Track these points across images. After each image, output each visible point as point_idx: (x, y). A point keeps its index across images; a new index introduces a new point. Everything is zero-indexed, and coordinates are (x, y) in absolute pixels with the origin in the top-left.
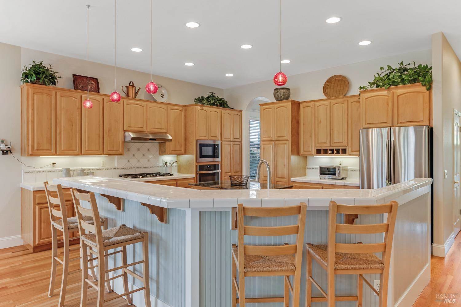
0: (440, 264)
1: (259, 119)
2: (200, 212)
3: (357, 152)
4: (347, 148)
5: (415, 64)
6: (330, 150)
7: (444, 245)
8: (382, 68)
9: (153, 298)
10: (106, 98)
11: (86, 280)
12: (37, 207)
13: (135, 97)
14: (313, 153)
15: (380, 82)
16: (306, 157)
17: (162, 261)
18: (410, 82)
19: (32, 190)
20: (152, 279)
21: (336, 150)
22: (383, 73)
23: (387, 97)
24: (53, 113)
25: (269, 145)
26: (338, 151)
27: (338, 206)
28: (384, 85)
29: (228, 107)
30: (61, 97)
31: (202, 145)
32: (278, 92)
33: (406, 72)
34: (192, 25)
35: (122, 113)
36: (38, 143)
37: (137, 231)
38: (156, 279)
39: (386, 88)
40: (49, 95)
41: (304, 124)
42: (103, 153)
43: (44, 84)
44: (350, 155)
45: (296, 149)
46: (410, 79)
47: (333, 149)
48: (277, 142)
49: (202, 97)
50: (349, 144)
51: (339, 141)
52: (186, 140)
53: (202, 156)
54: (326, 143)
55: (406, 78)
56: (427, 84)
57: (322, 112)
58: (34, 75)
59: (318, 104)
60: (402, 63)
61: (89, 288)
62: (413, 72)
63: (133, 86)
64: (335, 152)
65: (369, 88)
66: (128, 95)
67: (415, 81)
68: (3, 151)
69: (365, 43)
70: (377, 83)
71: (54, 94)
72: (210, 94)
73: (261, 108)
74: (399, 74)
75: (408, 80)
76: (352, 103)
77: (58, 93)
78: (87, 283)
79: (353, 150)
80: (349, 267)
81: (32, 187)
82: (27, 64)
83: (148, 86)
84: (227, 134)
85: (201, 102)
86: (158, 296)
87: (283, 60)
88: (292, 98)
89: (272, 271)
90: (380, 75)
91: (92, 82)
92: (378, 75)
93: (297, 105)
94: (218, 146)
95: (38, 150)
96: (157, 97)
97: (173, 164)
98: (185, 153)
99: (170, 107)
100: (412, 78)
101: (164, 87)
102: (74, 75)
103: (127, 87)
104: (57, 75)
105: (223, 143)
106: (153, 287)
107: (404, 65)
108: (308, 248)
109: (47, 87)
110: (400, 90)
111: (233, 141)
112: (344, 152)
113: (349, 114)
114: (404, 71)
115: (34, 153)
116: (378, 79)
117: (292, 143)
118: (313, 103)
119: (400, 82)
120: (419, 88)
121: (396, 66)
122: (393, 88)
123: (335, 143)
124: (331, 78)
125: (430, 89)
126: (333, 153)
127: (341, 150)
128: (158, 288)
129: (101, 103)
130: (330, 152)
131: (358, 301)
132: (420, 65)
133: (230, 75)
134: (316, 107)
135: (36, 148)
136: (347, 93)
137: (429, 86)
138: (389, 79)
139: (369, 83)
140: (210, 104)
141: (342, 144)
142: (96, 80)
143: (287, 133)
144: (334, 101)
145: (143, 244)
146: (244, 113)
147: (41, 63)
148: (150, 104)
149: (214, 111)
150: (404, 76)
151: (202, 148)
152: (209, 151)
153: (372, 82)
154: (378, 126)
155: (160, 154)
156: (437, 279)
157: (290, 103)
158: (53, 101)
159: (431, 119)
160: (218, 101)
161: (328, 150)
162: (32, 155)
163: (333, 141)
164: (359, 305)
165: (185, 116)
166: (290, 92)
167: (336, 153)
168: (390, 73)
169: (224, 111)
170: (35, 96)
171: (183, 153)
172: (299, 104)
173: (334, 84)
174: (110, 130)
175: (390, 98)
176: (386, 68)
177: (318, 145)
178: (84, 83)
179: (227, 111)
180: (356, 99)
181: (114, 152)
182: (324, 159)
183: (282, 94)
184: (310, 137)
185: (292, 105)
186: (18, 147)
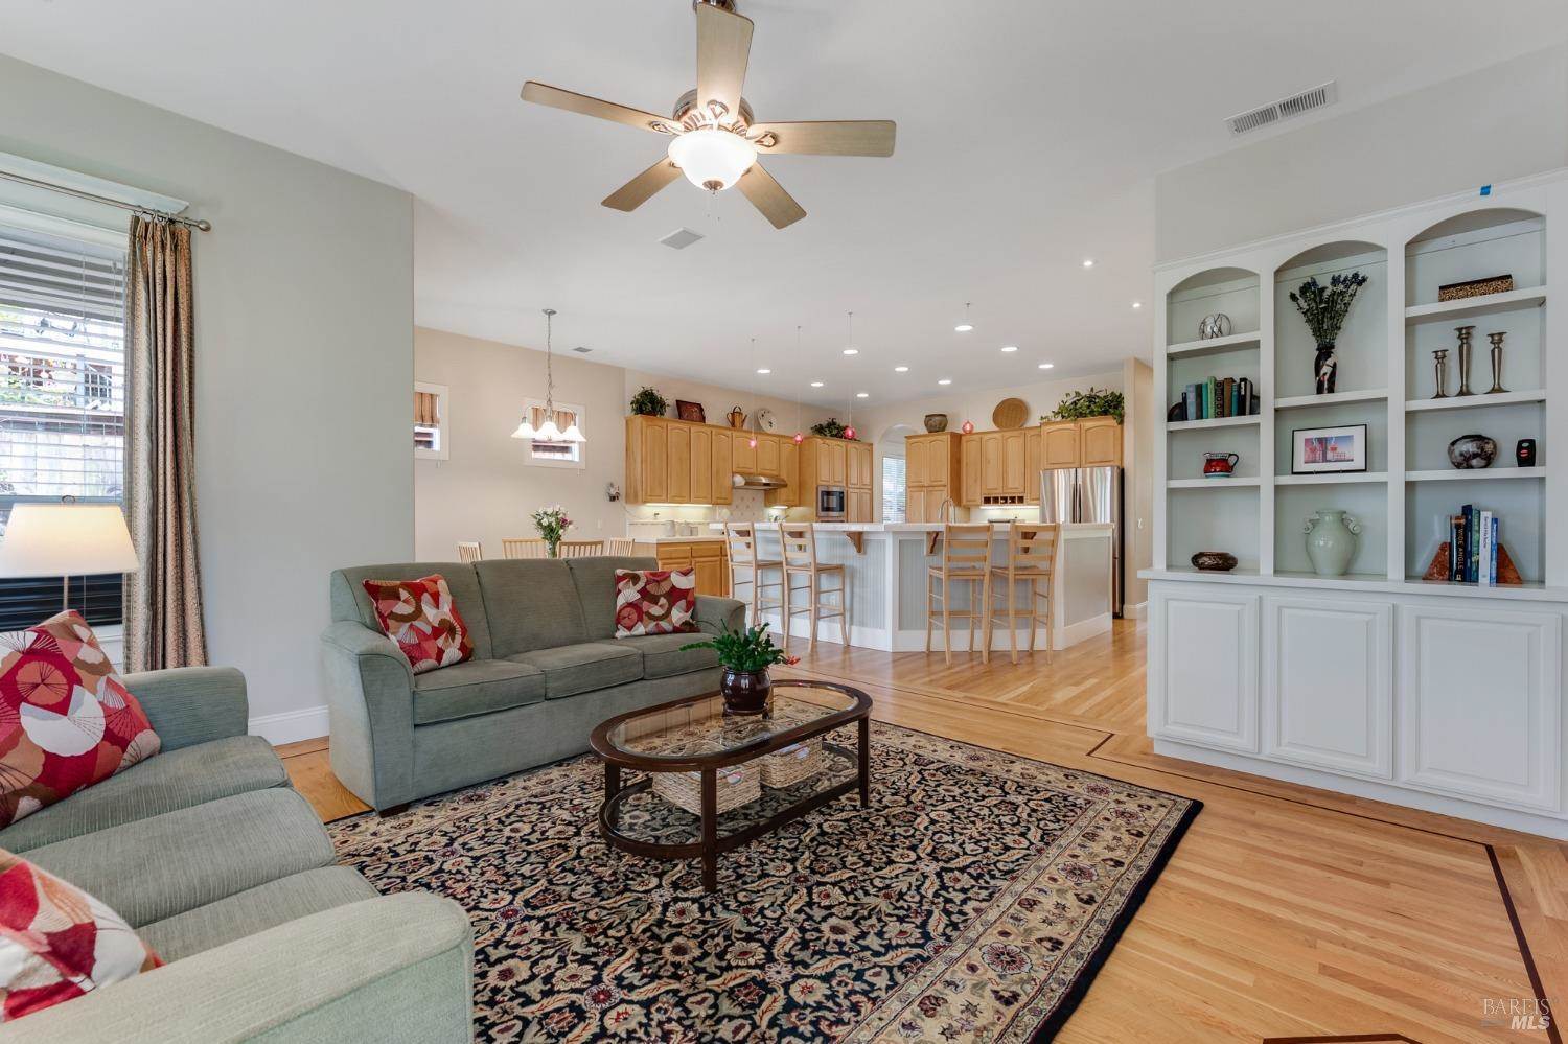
2: (899, 541)
3: (1037, 499)
4: (1025, 495)
5: (1106, 390)
6: (1002, 498)
8: (1068, 395)
10: (714, 431)
13: (742, 427)
14: (979, 503)
15: (1065, 411)
16: (970, 507)
18: (1100, 414)
19: (655, 542)
21: (1011, 498)
22: (1070, 400)
23: (1074, 431)
24: (664, 450)
26: (1013, 500)
28: (1070, 416)
30: (669, 429)
31: (825, 494)
32: (929, 422)
33: (1096, 401)
34: (850, 352)
35: (730, 449)
36: (651, 488)
38: (848, 608)
39: (1073, 420)
40: (660, 428)
41: (967, 464)
42: (711, 502)
43: (654, 414)
44: (1028, 504)
45: (957, 495)
46: (1100, 409)
47: (1007, 497)
48: (931, 489)
49: (821, 425)
50: (1028, 490)
51: (1014, 486)
52: (801, 485)
53: (824, 508)
54: (996, 489)
55: (1095, 409)
56: (1118, 417)
57: (992, 448)
58: (644, 403)
59: (986, 436)
60: (1092, 389)
62: (1104, 401)
63: (740, 413)
64: (1009, 501)
65: (1053, 419)
66: (733, 424)
67: (1105, 413)
68: (611, 497)
69: (1046, 366)
70: (1063, 414)
71: (663, 425)
72: (829, 421)
73: (908, 441)
74: (1088, 403)
75: (1098, 410)
76: (1031, 437)
77: (666, 425)
79: (1033, 498)
82: (633, 390)
84: (854, 478)
85: (820, 432)
86: (851, 623)
88: (949, 429)
90: (1066, 402)
91: (696, 409)
92: (1064, 402)
93: (957, 438)
94: (844, 495)
96: (764, 425)
97: (778, 518)
98: (800, 504)
99: (778, 440)
100: (1103, 409)
101: (772, 412)
102: (678, 401)
103: (732, 414)
104: (661, 400)
105: (851, 491)
107: (1094, 392)
109: (658, 417)
110: (1089, 423)
111: (860, 489)
112: (1021, 500)
113: (1028, 452)
114: (1094, 400)
115: (638, 499)
116: (1063, 408)
117: (951, 489)
118: (980, 435)
119: (1089, 414)
120: (1110, 421)
121: (1085, 392)
122: (1081, 421)
123: (1008, 489)
124: (1003, 402)
125: (1121, 423)
126: (1006, 502)
127: (1017, 498)
128: (851, 616)
130: (1002, 501)
132: (1111, 394)
133: (863, 395)
134: (983, 442)
135: (649, 493)
136: (1023, 423)
137: (1120, 420)
138: (1076, 409)
139: (1052, 412)
140: (830, 435)
141: (1018, 490)
142: (699, 406)
143: (945, 476)
144: (1007, 434)
146: (875, 447)
148: (759, 437)
149: (837, 446)
150: (1093, 406)
151: (825, 497)
152: (834, 501)
153: (1055, 411)
154: (1065, 466)
155: (766, 506)
157: (948, 436)
158: (664, 435)
159: (1122, 458)
161: (1000, 499)
162: (635, 501)
163: (1006, 486)
164: (1034, 618)
165: (800, 452)
166: (946, 419)
167: (1010, 503)
168: (1077, 401)
169: (850, 446)
171: (797, 504)
172: (959, 436)
173: (1009, 410)
174: (718, 472)
175: (1077, 433)
176: (1073, 395)
177: (986, 492)
178: (689, 411)
179: (853, 445)
180: (1036, 431)
181: (722, 501)
182: (994, 512)
183: (936, 424)
184: (976, 481)
185: (952, 437)
186: (623, 492)
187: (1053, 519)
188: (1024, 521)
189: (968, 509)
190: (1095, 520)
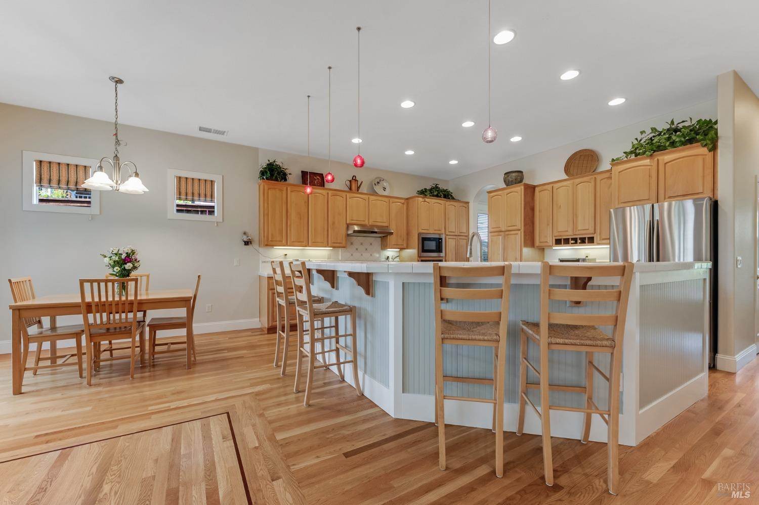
0: (727, 380)
1: (487, 212)
2: (403, 283)
3: (608, 239)
4: (595, 236)
5: (691, 120)
6: (573, 239)
7: (735, 357)
8: (642, 133)
9: (360, 374)
10: (330, 192)
11: (301, 349)
12: (270, 292)
13: (358, 191)
14: (551, 244)
15: (640, 150)
16: (544, 249)
17: (369, 336)
18: (684, 144)
19: (266, 276)
20: (360, 354)
21: (580, 238)
22: (645, 138)
23: (650, 167)
25: (498, 237)
26: (583, 241)
27: (550, 266)
28: (644, 153)
29: (453, 198)
30: (291, 191)
31: (424, 239)
32: (508, 176)
33: (678, 133)
34: (407, 104)
35: (345, 206)
36: (272, 235)
37: (347, 306)
38: (363, 354)
39: (647, 156)
40: (281, 190)
41: (539, 211)
42: (328, 246)
43: (277, 180)
44: (599, 244)
45: (530, 240)
46: (683, 139)
47: (577, 238)
48: (507, 233)
49: (425, 189)
50: (598, 231)
51: (584, 227)
52: (408, 234)
53: (424, 251)
54: (567, 231)
55: (677, 140)
56: (709, 142)
57: (562, 195)
58: (268, 172)
59: (556, 186)
60: (672, 122)
61: (303, 357)
62: (688, 131)
63: (356, 180)
64: (579, 241)
65: (626, 159)
66: (350, 189)
67: (691, 141)
68: (245, 242)
69: (617, 102)
70: (636, 152)
71: (285, 188)
72: (434, 186)
73: (489, 196)
74: (667, 136)
75: (681, 141)
76: (601, 180)
77: (288, 189)
78: (302, 352)
79: (603, 238)
80: (567, 341)
81: (266, 274)
82: (263, 163)
83: (355, 160)
84: (452, 227)
85: (424, 194)
86: (365, 372)
87: (513, 137)
88: (526, 181)
89: (472, 340)
90: (640, 140)
91: (318, 177)
92: (638, 140)
93: (531, 190)
94: (442, 241)
95: (271, 241)
96: (378, 189)
97: (395, 258)
98: (407, 248)
99: (391, 200)
100: (687, 138)
101: (386, 180)
102: (302, 172)
103: (350, 181)
104: (287, 172)
105: (447, 237)
106: (360, 362)
107: (675, 124)
108: (521, 325)
109: (280, 183)
110: (667, 157)
111: (459, 236)
112: (591, 240)
113: (598, 195)
114: (676, 132)
115: (269, 243)
116: (636, 146)
117: (524, 232)
118: (552, 185)
119: (669, 146)
120: (699, 150)
121: (663, 126)
122: (657, 155)
123: (578, 230)
124: (576, 153)
125: (714, 148)
126: (576, 242)
127: (587, 239)
128: (365, 363)
129: (326, 196)
130: (572, 242)
131: (587, 394)
132: (699, 121)
133: (453, 162)
134: (554, 190)
135: (270, 239)
136: (596, 168)
137: (712, 145)
138: (653, 145)
139: (625, 153)
140: (433, 196)
141: (588, 231)
142: (321, 175)
143: (518, 221)
144: (577, 181)
145: (351, 317)
146: (471, 205)
147: (274, 162)
148: (372, 198)
149: (436, 204)
150: (674, 138)
151: (425, 242)
152: (432, 245)
153: (628, 150)
154: (637, 205)
155: (382, 249)
156: (718, 394)
157: (523, 187)
158: (284, 196)
159: (715, 189)
160: (442, 192)
161: (570, 240)
162: (267, 245)
163: (576, 228)
164: (588, 398)
165: (407, 209)
166: (523, 175)
167: (580, 243)
168: (654, 136)
169: (448, 204)
170: (269, 191)
171: (405, 247)
172: (534, 188)
173: (579, 160)
174: (334, 223)
175: (655, 167)
176: (649, 131)
177: (557, 234)
178: (313, 179)
179: (452, 203)
180: (607, 175)
181: (338, 245)
182: (566, 251)
183: (514, 178)
184: (548, 225)
185: (525, 189)
186: (256, 239)
187: (626, 257)
188: (594, 260)
189: (542, 249)
190: (674, 260)
